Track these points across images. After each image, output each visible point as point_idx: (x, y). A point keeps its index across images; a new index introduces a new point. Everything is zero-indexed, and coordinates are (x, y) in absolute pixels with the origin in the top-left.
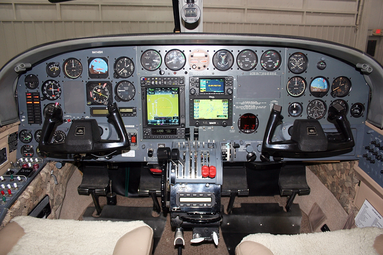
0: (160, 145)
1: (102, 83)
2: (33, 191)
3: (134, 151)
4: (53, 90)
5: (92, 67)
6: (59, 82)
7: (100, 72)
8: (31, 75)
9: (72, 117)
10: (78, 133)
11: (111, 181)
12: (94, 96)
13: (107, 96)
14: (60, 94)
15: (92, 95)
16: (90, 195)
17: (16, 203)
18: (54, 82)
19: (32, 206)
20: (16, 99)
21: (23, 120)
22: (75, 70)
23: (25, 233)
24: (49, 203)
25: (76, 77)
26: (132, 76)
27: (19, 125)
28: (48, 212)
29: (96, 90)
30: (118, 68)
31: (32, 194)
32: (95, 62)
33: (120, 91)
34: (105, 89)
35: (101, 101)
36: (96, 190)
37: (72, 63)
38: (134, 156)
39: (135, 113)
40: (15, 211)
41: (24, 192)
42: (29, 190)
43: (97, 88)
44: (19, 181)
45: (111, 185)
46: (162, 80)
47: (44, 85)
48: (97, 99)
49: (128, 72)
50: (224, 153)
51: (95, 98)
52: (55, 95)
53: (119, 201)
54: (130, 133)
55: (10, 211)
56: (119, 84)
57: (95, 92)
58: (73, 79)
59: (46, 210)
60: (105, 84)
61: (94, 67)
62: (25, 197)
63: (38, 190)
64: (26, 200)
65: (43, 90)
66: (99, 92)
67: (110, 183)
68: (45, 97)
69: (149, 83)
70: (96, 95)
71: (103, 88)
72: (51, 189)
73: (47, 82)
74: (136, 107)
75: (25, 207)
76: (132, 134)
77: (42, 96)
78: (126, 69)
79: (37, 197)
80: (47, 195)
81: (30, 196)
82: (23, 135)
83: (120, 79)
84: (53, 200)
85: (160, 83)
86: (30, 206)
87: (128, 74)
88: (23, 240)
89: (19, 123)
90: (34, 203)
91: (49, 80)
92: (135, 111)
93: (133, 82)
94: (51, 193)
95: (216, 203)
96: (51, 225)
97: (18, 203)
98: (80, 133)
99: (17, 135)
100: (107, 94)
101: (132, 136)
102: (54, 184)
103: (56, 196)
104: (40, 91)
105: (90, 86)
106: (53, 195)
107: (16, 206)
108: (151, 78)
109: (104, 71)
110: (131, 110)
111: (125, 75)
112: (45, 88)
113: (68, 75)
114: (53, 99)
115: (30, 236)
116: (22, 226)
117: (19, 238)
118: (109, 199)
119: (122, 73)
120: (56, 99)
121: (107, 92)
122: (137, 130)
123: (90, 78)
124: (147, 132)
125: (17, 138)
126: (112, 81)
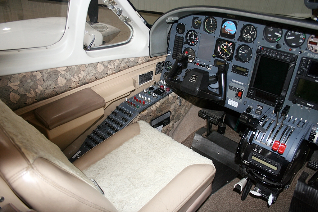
0: (259, 106)
1: (229, 42)
2: (159, 106)
3: (238, 103)
4: (193, 38)
5: (225, 27)
6: (198, 33)
7: (230, 33)
8: (181, 23)
9: (201, 62)
10: (191, 79)
11: (225, 115)
12: (221, 51)
13: (230, 53)
14: (197, 42)
15: (219, 49)
16: (206, 119)
17: (145, 111)
18: (195, 32)
19: (156, 116)
20: (168, 39)
21: (169, 55)
22: (211, 27)
23: (140, 134)
24: (170, 117)
25: (211, 32)
26: (252, 43)
27: (167, 57)
28: (167, 123)
29: (223, 47)
30: (245, 32)
31: (158, 108)
32: (228, 23)
33: (241, 52)
34: (230, 47)
35: (225, 56)
36: (210, 118)
37: (211, 20)
38: (236, 107)
39: (247, 74)
40: (142, 116)
41: (153, 105)
42: (156, 105)
43: (224, 45)
44: (154, 97)
45: (224, 118)
46: (276, 53)
47: (188, 33)
48: (222, 54)
49: (251, 38)
50: (312, 135)
51: (220, 53)
52: (194, 42)
53: (227, 132)
54: (238, 88)
55: (139, 115)
56: (242, 46)
57: (222, 47)
58: (209, 33)
59: (166, 121)
60: (231, 44)
61: (226, 28)
62: (152, 109)
63: (163, 107)
64: (152, 111)
65: (187, 36)
66: (225, 49)
67: (224, 116)
68: (187, 42)
69: (264, 53)
70: (222, 50)
71: (229, 46)
72: (175, 107)
73: (191, 31)
74: (249, 70)
75: (150, 115)
76: (240, 90)
77: (185, 40)
78: (250, 35)
79: (161, 111)
80: (170, 111)
81: (155, 109)
82: (167, 64)
83: (243, 43)
84: (173, 116)
85: (274, 55)
86: (154, 115)
87: (251, 39)
88: (136, 138)
89: (166, 55)
90: (158, 115)
91: (192, 30)
92: (248, 72)
93: (252, 48)
94: (173, 111)
95: (279, 174)
96: (156, 135)
97: (146, 111)
98: (193, 80)
99: (164, 64)
100: (231, 52)
101: (240, 91)
102: (178, 105)
103: (177, 113)
104: (184, 36)
105: (219, 42)
106: (175, 112)
107: (144, 113)
108: (268, 48)
109: (233, 33)
110: (244, 70)
111: (248, 40)
112: (188, 35)
113: (206, 29)
114: (192, 45)
115: (141, 137)
116: (140, 128)
117: (135, 135)
118: (219, 128)
119: (246, 38)
120: (194, 45)
121: (231, 50)
122: (245, 88)
123: (220, 36)
124: (251, 93)
125: (163, 65)
126: (236, 43)
